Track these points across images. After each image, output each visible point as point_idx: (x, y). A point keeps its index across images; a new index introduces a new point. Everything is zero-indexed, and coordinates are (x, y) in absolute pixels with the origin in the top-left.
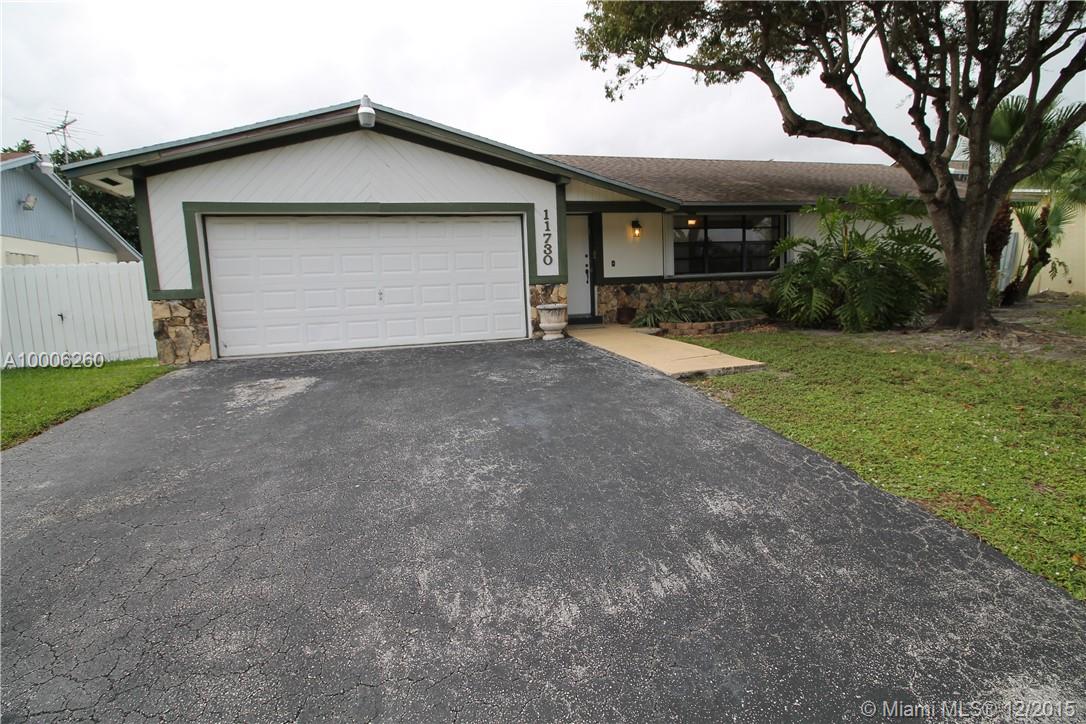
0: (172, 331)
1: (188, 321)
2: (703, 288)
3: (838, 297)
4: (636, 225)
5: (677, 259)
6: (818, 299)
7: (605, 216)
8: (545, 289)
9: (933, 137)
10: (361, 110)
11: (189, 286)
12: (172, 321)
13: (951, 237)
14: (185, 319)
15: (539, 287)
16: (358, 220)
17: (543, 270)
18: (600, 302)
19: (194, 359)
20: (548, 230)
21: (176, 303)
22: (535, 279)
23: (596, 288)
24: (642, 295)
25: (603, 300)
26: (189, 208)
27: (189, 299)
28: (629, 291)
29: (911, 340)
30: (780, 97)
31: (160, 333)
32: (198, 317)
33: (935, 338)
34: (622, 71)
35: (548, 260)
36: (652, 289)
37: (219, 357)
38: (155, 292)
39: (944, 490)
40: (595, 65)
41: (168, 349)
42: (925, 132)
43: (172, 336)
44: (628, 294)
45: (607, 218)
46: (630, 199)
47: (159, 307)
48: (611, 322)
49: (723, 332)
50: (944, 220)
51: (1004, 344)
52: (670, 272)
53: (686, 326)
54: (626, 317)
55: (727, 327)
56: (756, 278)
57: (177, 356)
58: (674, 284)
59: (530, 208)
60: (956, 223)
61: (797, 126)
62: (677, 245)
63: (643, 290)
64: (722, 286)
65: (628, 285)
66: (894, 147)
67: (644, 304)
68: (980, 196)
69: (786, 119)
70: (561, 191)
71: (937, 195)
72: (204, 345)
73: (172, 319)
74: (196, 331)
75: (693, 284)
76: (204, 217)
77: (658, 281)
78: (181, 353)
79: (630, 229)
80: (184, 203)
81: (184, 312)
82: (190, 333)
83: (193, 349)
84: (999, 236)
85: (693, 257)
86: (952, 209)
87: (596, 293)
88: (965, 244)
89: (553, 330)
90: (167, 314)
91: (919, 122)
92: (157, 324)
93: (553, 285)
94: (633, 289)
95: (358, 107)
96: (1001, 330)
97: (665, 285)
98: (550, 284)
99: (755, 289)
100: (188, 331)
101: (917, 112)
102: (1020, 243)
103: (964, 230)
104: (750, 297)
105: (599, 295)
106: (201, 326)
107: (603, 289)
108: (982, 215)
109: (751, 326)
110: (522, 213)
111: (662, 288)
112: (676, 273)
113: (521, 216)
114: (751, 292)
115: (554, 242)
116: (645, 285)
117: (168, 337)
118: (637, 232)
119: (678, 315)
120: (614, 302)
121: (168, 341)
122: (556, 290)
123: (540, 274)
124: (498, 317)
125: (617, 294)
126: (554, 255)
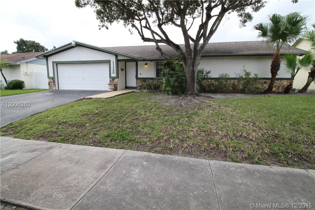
5: (157, 73)
11: (53, 76)
15: (111, 79)
17: (113, 75)
20: (114, 66)
21: (51, 79)
22: (110, 77)
24: (148, 83)
25: (138, 83)
26: (53, 62)
27: (53, 78)
31: (49, 84)
32: (54, 82)
35: (113, 73)
36: (151, 81)
37: (59, 89)
38: (49, 77)
44: (144, 82)
45: (139, 62)
49: (152, 93)
52: (155, 77)
55: (153, 91)
58: (157, 80)
59: (110, 61)
65: (144, 80)
70: (116, 56)
72: (55, 87)
74: (54, 84)
76: (57, 64)
78: (52, 88)
79: (145, 65)
81: (52, 81)
90: (50, 81)
93: (115, 79)
94: (146, 81)
95: (72, 42)
97: (154, 80)
98: (113, 79)
100: (52, 84)
107: (138, 80)
111: (154, 81)
112: (157, 77)
115: (115, 69)
116: (149, 80)
121: (50, 86)
122: (115, 80)
123: (112, 76)
124: (105, 85)
125: (141, 82)
126: (115, 72)
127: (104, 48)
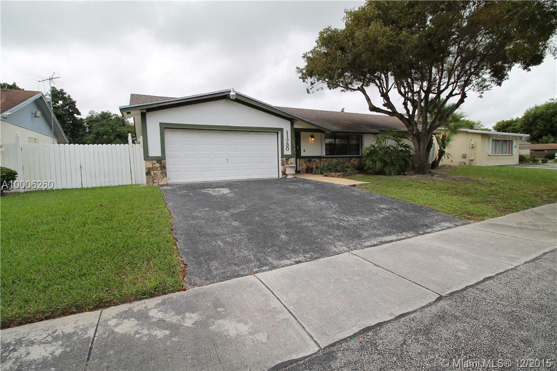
0: (152, 172)
1: (159, 169)
2: (335, 161)
3: (385, 164)
4: (312, 137)
5: (326, 150)
6: (378, 165)
7: (301, 133)
8: (286, 160)
9: (411, 113)
10: (231, 94)
11: (160, 155)
12: (153, 169)
13: (418, 146)
14: (158, 168)
15: (284, 159)
16: (221, 132)
17: (286, 152)
18: (299, 165)
19: (160, 184)
20: (288, 138)
21: (154, 161)
22: (283, 156)
23: (298, 160)
24: (314, 163)
27: (160, 160)
28: (310, 161)
29: (408, 177)
30: (368, 100)
31: (148, 173)
32: (163, 167)
33: (415, 177)
34: (312, 84)
35: (288, 149)
36: (317, 161)
38: (147, 157)
39: (426, 203)
40: (304, 81)
41: (151, 180)
42: (408, 111)
43: (152, 174)
44: (309, 162)
45: (302, 134)
46: (316, 128)
47: (148, 163)
48: (303, 173)
50: (415, 140)
51: (434, 178)
52: (324, 154)
53: (334, 174)
54: (309, 171)
56: (352, 157)
57: (154, 183)
58: (325, 159)
59: (282, 130)
60: (419, 140)
61: (373, 108)
62: (326, 144)
63: (314, 161)
64: (341, 160)
65: (309, 159)
66: (401, 116)
67: (315, 166)
68: (425, 133)
69: (370, 106)
70: (292, 124)
71: (414, 133)
72: (165, 178)
73: (153, 167)
74: (162, 173)
75: (331, 159)
77: (319, 158)
78: (155, 181)
79: (310, 138)
80: (160, 123)
81: (158, 165)
82: (159, 173)
83: (160, 180)
84: (430, 144)
85: (331, 150)
86: (418, 137)
87: (298, 162)
88: (421, 148)
89: (291, 174)
90: (150, 166)
91: (406, 107)
92: (147, 169)
94: (311, 160)
95: (230, 92)
96: (433, 175)
97: (322, 159)
98: (288, 157)
99: (352, 162)
100: (159, 172)
101: (405, 104)
102: (436, 147)
103: (421, 143)
104: (350, 164)
105: (299, 163)
106: (164, 171)
107: (301, 160)
108: (426, 139)
109: (355, 174)
110: (277, 131)
111: (321, 160)
112: (326, 155)
113: (278, 133)
114: (350, 162)
116: (315, 159)
117: (151, 175)
118: (313, 139)
119: (330, 170)
120: (305, 165)
121: (151, 176)
122: (290, 159)
123: (285, 154)
124: (269, 170)
125: (305, 162)
126: (290, 147)
127: (280, 108)
